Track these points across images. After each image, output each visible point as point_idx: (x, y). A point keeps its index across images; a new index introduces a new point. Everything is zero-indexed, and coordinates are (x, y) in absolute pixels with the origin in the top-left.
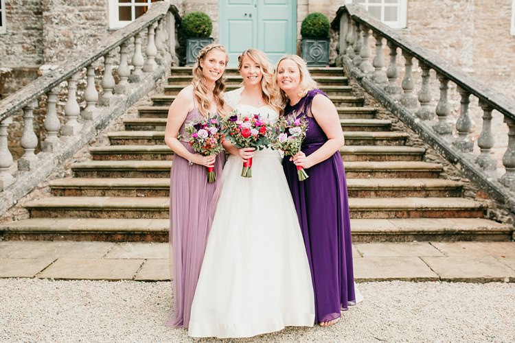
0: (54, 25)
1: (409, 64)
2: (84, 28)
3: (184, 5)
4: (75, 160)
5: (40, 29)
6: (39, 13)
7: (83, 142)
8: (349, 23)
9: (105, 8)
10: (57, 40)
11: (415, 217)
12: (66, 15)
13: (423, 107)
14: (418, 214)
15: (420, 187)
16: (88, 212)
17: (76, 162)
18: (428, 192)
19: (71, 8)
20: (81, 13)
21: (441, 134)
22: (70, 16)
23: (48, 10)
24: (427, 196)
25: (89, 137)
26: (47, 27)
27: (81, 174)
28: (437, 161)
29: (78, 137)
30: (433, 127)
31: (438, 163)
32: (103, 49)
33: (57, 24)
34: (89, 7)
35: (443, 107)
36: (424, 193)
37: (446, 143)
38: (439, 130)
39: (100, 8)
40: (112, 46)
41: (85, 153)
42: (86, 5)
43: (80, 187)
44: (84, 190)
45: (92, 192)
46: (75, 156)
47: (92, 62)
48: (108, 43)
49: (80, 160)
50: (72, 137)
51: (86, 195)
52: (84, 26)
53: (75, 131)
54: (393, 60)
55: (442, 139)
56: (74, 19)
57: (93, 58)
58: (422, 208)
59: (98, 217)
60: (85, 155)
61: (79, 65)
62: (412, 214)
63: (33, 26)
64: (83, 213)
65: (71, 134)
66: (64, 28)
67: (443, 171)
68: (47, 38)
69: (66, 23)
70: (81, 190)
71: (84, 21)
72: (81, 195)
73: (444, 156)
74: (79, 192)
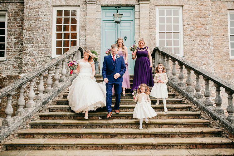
0: (27, 56)
1: (189, 73)
2: (40, 58)
3: (85, 48)
4: (31, 120)
5: (21, 58)
6: (21, 51)
7: (36, 111)
8: (159, 55)
9: (50, 49)
10: (28, 63)
11: (200, 148)
12: (33, 52)
13: (197, 93)
14: (201, 146)
15: (200, 132)
16: (36, 147)
17: (32, 121)
18: (204, 135)
19: (35, 49)
20: (39, 51)
21: (207, 105)
22: (35, 52)
23: (25, 50)
24: (204, 137)
25: (39, 108)
26: (24, 57)
27: (34, 126)
28: (207, 118)
29: (34, 109)
30: (203, 102)
31: (208, 120)
32: (48, 67)
34: (43, 48)
35: (207, 93)
36: (202, 135)
37: (210, 110)
38: (207, 104)
39: (48, 49)
40: (52, 66)
41: (37, 116)
42: (42, 48)
43: (33, 133)
44: (35, 135)
45: (39, 136)
46: (32, 118)
47: (42, 73)
48: (50, 64)
49: (34, 119)
50: (31, 109)
51: (36, 138)
52: (40, 57)
53: (32, 105)
54: (181, 71)
55: (208, 108)
56: (36, 54)
57: (43, 71)
58: (203, 143)
59: (41, 150)
60: (36, 117)
61: (36, 74)
62: (198, 146)
63: (18, 57)
64: (33, 147)
65: (30, 107)
66: (31, 58)
67: (210, 124)
68: (24, 62)
69: (33, 55)
70: (33, 135)
71: (41, 54)
72: (33, 138)
73: (210, 116)
74: (32, 136)
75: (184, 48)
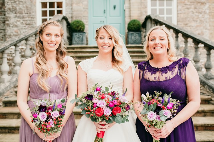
0: (11, 28)
1: (186, 42)
3: (72, 17)
4: (5, 97)
5: (4, 30)
6: (4, 22)
7: (10, 87)
8: (151, 23)
9: (35, 19)
10: (12, 34)
11: (201, 130)
12: (16, 23)
13: (196, 64)
14: (202, 128)
15: (201, 111)
16: (7, 130)
17: (5, 98)
18: (205, 114)
19: (19, 19)
20: (24, 22)
21: (209, 79)
22: (18, 23)
23: (8, 21)
24: (205, 116)
25: (14, 84)
26: (8, 28)
27: (8, 105)
28: (207, 94)
29: (7, 84)
30: (203, 75)
31: (208, 95)
33: (12, 27)
34: (27, 19)
35: (209, 65)
36: (203, 114)
37: (212, 84)
38: (207, 77)
39: (32, 19)
41: (12, 92)
42: (26, 18)
43: (5, 113)
44: (7, 115)
45: (12, 116)
46: (5, 94)
49: (9, 96)
50: (4, 84)
51: (8, 118)
52: (25, 28)
53: (6, 81)
54: (177, 40)
55: (209, 82)
56: (20, 25)
58: (205, 125)
59: (13, 133)
60: (12, 93)
62: (199, 128)
63: (2, 28)
66: (15, 29)
67: (211, 100)
68: (7, 34)
69: (16, 26)
70: (6, 115)
71: (25, 25)
72: (6, 118)
73: (212, 91)
74: (4, 117)
75: (178, 17)
